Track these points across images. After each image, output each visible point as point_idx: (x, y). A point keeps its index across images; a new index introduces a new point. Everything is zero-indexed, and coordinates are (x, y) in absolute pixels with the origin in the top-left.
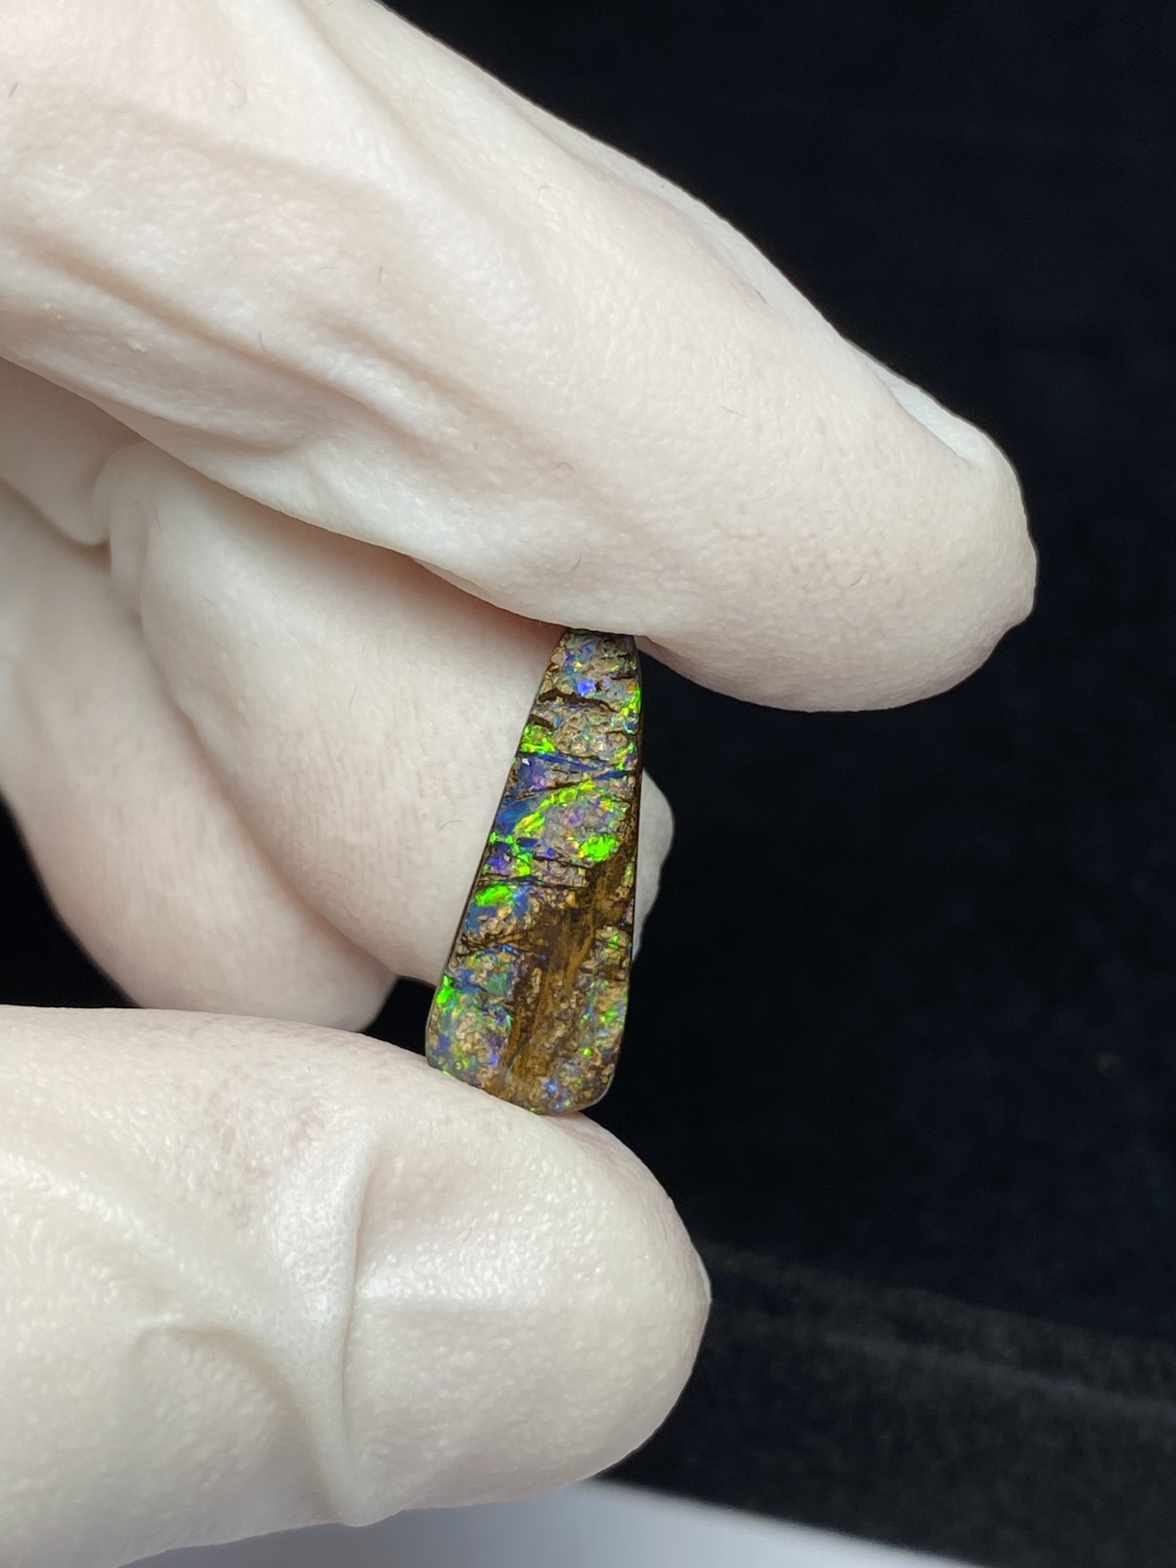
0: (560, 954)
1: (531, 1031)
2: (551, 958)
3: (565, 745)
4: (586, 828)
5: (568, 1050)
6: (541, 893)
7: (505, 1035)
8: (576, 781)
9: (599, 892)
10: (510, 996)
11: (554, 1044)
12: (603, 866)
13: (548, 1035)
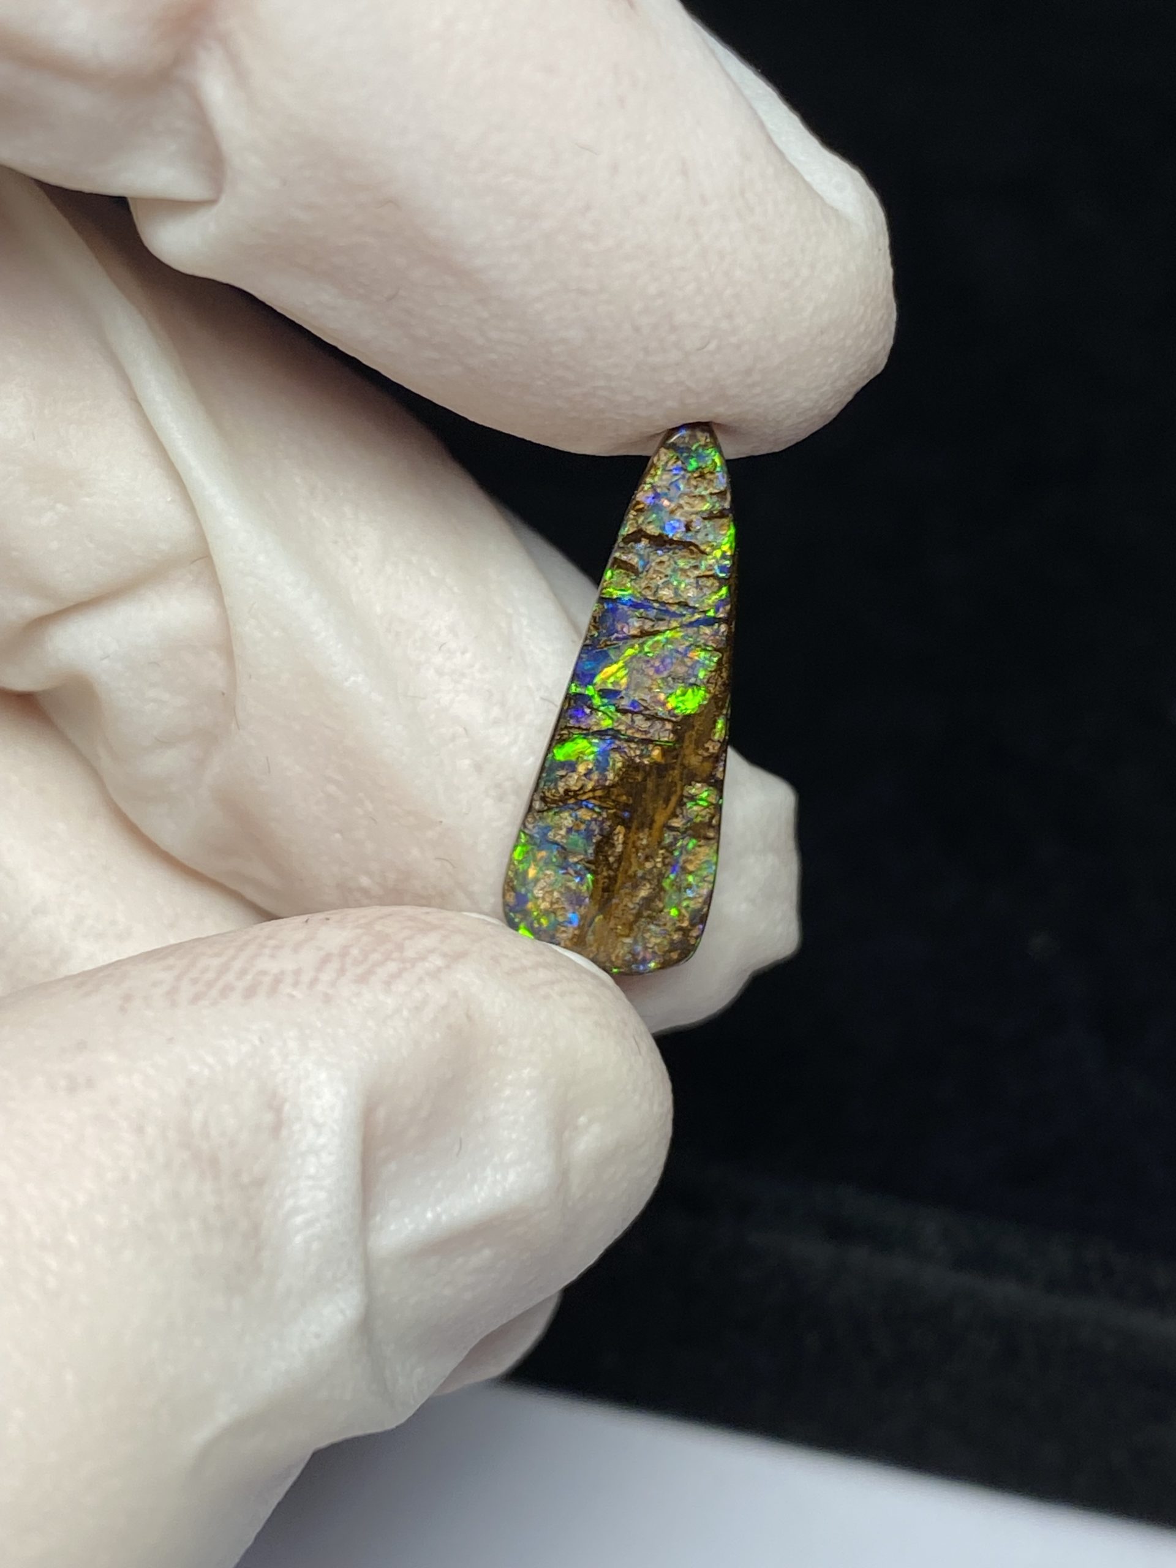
0: (645, 810)
1: (613, 891)
2: (635, 816)
3: (651, 591)
4: (673, 679)
5: (654, 911)
6: (624, 748)
7: (586, 895)
8: (663, 628)
9: (687, 747)
10: (591, 854)
11: (638, 904)
12: (691, 720)
13: (631, 895)
